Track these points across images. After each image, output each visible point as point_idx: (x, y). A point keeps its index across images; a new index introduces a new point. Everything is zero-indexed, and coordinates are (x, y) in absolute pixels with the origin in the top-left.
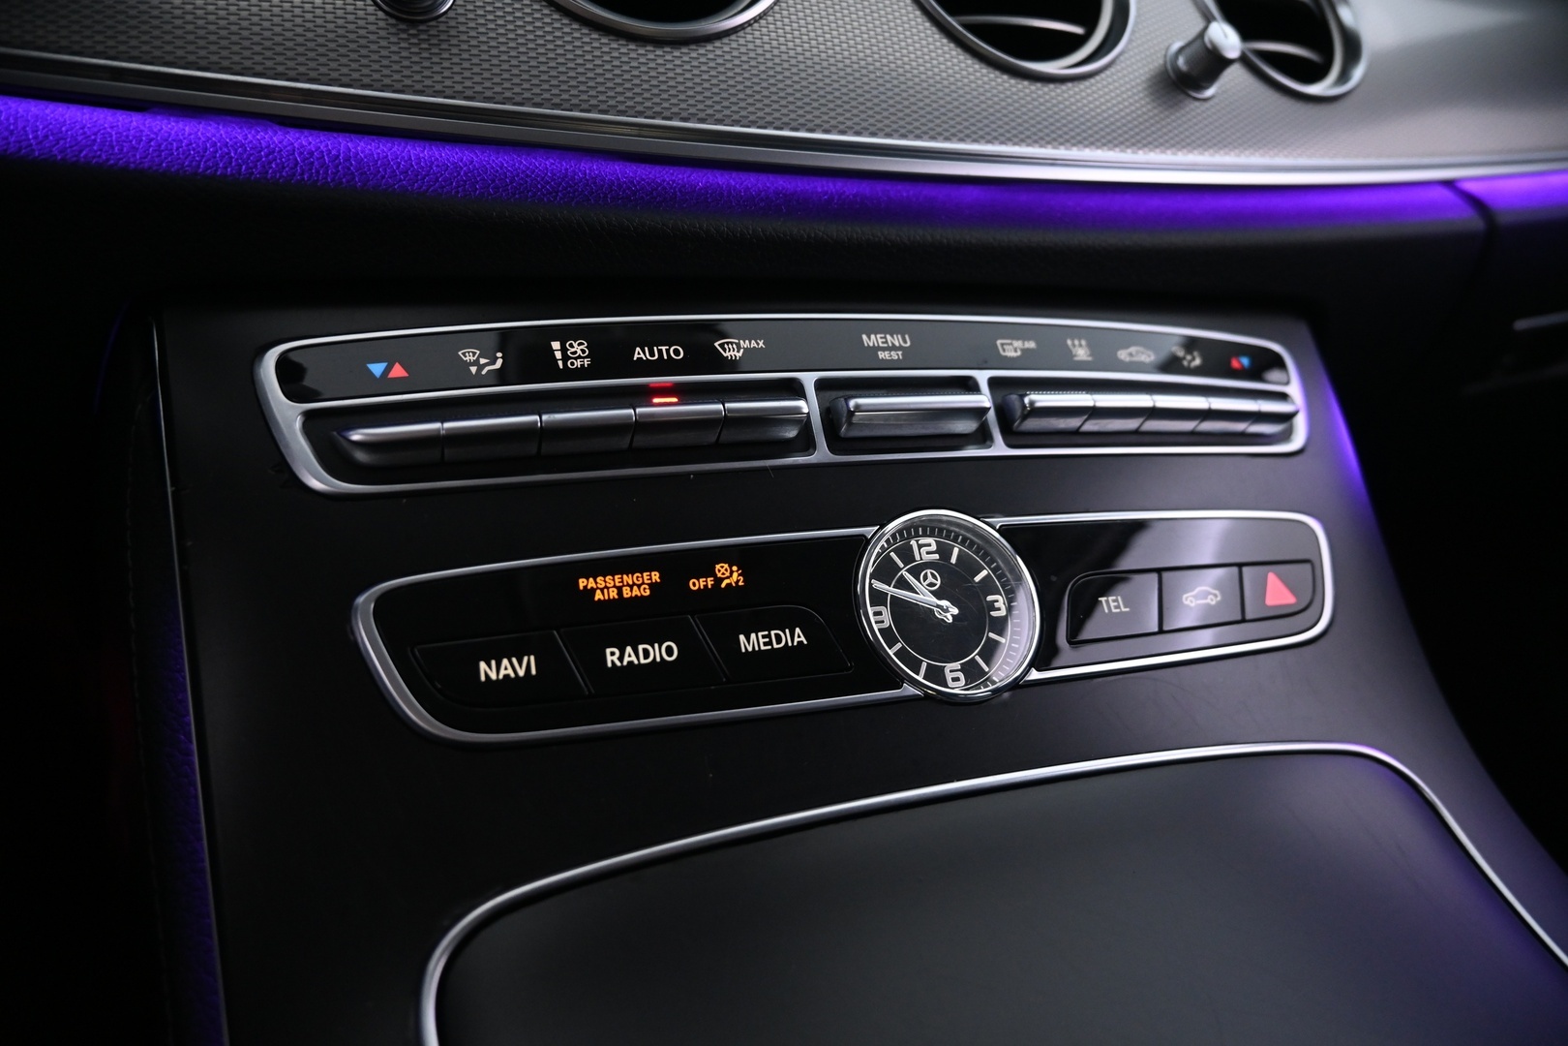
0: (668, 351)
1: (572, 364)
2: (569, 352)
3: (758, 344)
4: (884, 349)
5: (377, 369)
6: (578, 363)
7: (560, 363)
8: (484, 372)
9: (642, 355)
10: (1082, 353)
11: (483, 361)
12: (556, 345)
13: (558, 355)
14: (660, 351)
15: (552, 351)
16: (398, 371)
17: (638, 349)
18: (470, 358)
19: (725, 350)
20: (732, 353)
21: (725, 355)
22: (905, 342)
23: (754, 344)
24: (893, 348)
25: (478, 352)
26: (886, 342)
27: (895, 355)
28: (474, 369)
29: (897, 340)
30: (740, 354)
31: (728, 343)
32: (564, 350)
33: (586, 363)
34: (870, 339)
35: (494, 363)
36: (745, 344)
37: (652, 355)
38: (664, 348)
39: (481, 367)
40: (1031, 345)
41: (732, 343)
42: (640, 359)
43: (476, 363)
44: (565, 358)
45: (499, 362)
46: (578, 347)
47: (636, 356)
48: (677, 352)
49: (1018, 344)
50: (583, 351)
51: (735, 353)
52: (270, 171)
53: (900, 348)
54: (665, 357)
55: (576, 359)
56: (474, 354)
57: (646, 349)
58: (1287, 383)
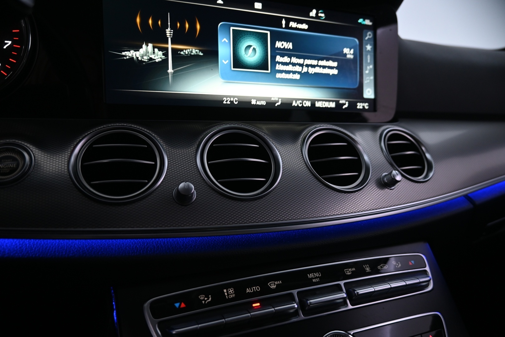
0: (256, 288)
1: (230, 296)
2: (229, 293)
3: (280, 282)
4: (314, 278)
5: (177, 305)
6: (232, 296)
7: (227, 297)
8: (206, 303)
9: (249, 291)
10: (368, 269)
11: (206, 299)
12: (225, 291)
13: (226, 294)
14: (253, 289)
15: (224, 293)
16: (183, 305)
17: (247, 289)
18: (202, 298)
19: (271, 286)
20: (273, 286)
21: (271, 287)
22: (320, 275)
23: (279, 283)
24: (317, 277)
25: (204, 296)
26: (314, 276)
27: (318, 280)
28: (203, 302)
29: (317, 275)
30: (275, 287)
31: (271, 283)
32: (227, 292)
33: (234, 296)
34: (310, 275)
35: (208, 299)
36: (276, 283)
37: (251, 290)
38: (254, 288)
39: (205, 301)
40: (354, 269)
41: (273, 283)
42: (248, 292)
43: (204, 300)
44: (228, 295)
45: (210, 299)
46: (231, 291)
47: (247, 291)
48: (258, 288)
49: (350, 270)
50: (233, 292)
51: (274, 286)
52: (148, 252)
53: (319, 277)
54: (255, 291)
55: (231, 295)
56: (203, 296)
57: (250, 288)
58: (425, 267)
